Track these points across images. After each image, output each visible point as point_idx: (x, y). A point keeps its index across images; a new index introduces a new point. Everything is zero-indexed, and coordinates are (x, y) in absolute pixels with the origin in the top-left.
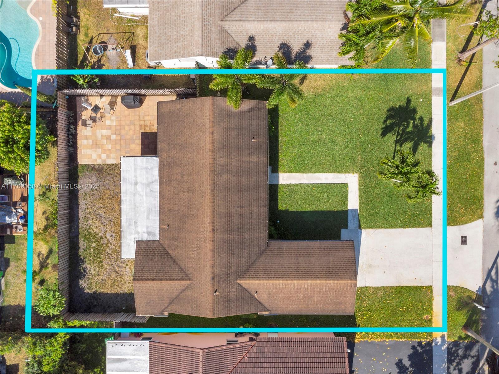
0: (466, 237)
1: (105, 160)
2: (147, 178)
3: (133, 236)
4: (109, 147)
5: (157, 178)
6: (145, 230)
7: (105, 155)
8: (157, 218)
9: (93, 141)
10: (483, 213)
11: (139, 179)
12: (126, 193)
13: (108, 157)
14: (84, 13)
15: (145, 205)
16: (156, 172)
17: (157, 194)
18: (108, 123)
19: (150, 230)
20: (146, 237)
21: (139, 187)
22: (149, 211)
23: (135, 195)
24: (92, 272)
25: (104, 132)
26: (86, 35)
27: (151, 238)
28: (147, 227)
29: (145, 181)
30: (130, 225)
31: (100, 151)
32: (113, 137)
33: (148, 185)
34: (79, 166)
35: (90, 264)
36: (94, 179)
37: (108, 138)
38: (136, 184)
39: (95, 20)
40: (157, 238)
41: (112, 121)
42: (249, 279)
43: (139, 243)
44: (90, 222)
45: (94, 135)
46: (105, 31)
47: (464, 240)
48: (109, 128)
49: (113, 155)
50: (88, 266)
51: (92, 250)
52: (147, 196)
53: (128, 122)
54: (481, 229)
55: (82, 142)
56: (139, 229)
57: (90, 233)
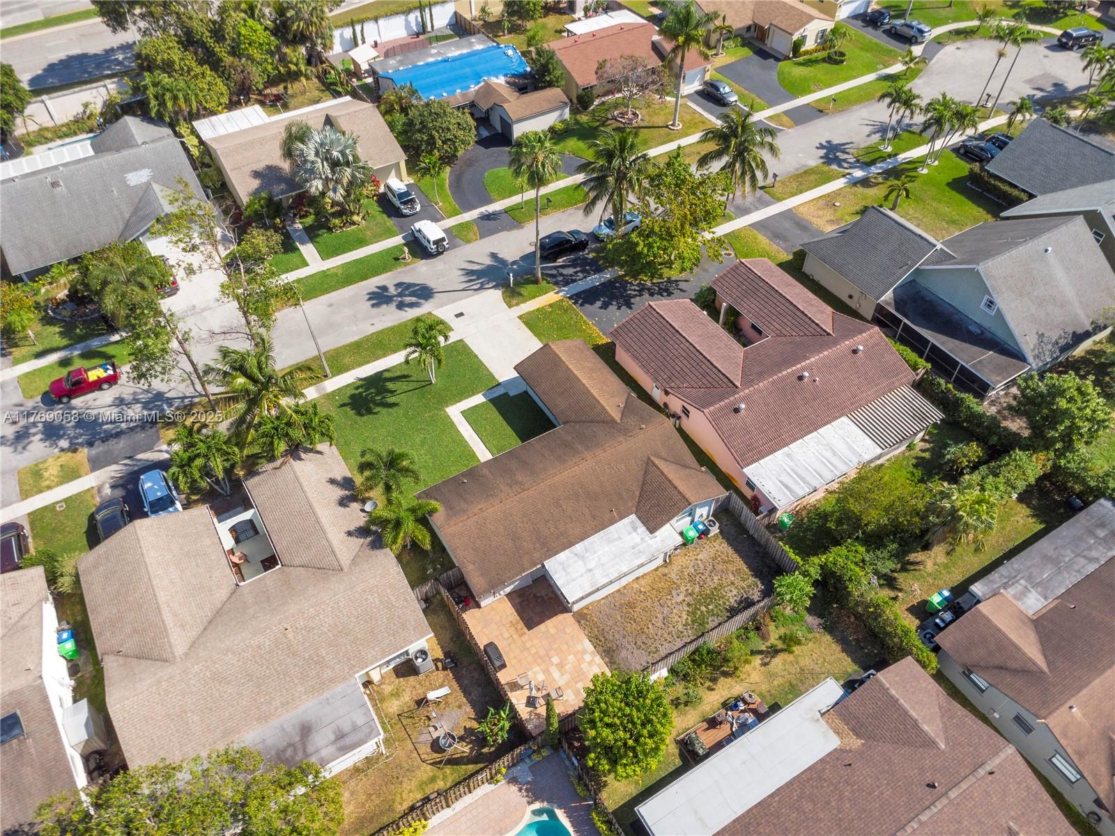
0: (455, 315)
1: (592, 653)
2: (575, 562)
3: (650, 542)
4: (571, 658)
5: (567, 551)
6: (634, 534)
7: (585, 657)
8: (611, 528)
9: (576, 683)
10: (425, 314)
11: (583, 570)
13: (585, 652)
15: (607, 549)
16: (562, 556)
17: (586, 542)
18: (541, 677)
19: (631, 529)
20: (642, 529)
21: (592, 565)
22: (609, 541)
23: (602, 565)
24: (735, 592)
25: (556, 674)
26: (433, 779)
27: (639, 523)
28: (630, 533)
29: (580, 563)
30: (640, 552)
31: (584, 666)
32: (555, 660)
33: (582, 557)
35: (728, 600)
36: (624, 653)
38: (590, 570)
39: (405, 780)
40: (633, 517)
41: (535, 673)
42: (610, 416)
43: (652, 530)
44: (680, 627)
46: (415, 755)
47: (459, 315)
48: (546, 672)
49: (579, 647)
50: (732, 601)
51: (711, 607)
52: (595, 553)
53: (525, 653)
54: (441, 309)
56: (638, 540)
57: (693, 621)
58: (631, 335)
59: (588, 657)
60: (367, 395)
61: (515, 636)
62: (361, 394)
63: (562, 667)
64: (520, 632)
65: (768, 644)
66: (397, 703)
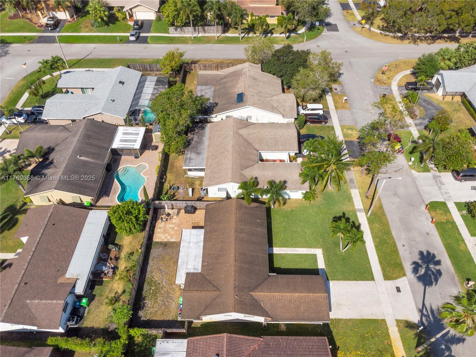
0: (399, 287)
1: (169, 240)
2: (197, 240)
3: (185, 271)
4: (173, 233)
5: (203, 239)
6: (192, 267)
7: (170, 237)
8: (201, 260)
9: (164, 230)
10: (405, 272)
11: (191, 240)
12: (183, 247)
13: (171, 238)
14: (170, 175)
15: (194, 253)
16: (202, 237)
17: (202, 248)
18: (174, 221)
19: (195, 267)
20: (192, 271)
21: (191, 244)
22: (196, 256)
23: (188, 248)
24: (149, 305)
25: (171, 226)
27: (196, 271)
28: (194, 266)
29: (195, 241)
30: (183, 264)
31: (167, 235)
32: (176, 228)
33: (197, 243)
34: (153, 243)
35: (149, 300)
36: (161, 249)
38: (190, 243)
39: (174, 178)
40: (200, 271)
41: (176, 220)
42: (257, 292)
43: (188, 274)
44: (154, 274)
45: (165, 226)
46: (179, 182)
47: (398, 290)
48: (175, 223)
49: (174, 237)
50: (147, 301)
51: (152, 291)
52: (195, 248)
53: (186, 221)
54: (407, 282)
55: (157, 230)
56: (189, 267)
57: (152, 281)
59: (169, 238)
61: (193, 221)
63: (172, 229)
64: (194, 224)
65: (121, 301)
66: (197, 184)
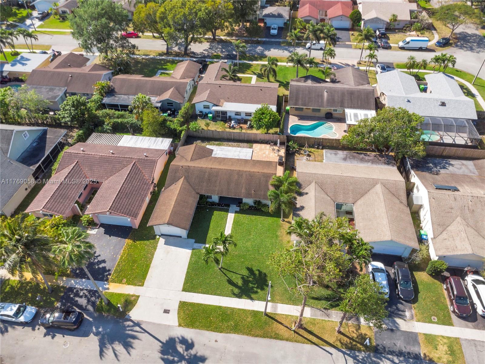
0: (169, 313)
3: (216, 149)
4: (260, 153)
5: (241, 158)
8: (222, 157)
9: (263, 149)
10: (183, 326)
15: (229, 154)
17: (233, 158)
19: (217, 154)
20: (214, 152)
22: (226, 155)
23: (235, 151)
26: (314, 151)
30: (221, 149)
31: (258, 150)
33: (238, 155)
34: (252, 144)
37: (264, 153)
38: (240, 152)
40: (213, 156)
47: (166, 311)
48: (269, 154)
52: (233, 155)
54: (171, 323)
58: (132, 209)
60: (254, 284)
62: (257, 288)
